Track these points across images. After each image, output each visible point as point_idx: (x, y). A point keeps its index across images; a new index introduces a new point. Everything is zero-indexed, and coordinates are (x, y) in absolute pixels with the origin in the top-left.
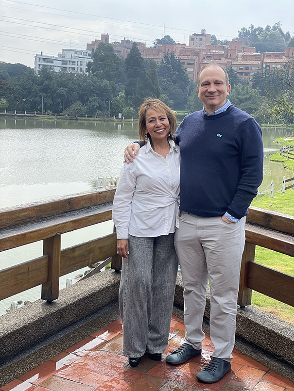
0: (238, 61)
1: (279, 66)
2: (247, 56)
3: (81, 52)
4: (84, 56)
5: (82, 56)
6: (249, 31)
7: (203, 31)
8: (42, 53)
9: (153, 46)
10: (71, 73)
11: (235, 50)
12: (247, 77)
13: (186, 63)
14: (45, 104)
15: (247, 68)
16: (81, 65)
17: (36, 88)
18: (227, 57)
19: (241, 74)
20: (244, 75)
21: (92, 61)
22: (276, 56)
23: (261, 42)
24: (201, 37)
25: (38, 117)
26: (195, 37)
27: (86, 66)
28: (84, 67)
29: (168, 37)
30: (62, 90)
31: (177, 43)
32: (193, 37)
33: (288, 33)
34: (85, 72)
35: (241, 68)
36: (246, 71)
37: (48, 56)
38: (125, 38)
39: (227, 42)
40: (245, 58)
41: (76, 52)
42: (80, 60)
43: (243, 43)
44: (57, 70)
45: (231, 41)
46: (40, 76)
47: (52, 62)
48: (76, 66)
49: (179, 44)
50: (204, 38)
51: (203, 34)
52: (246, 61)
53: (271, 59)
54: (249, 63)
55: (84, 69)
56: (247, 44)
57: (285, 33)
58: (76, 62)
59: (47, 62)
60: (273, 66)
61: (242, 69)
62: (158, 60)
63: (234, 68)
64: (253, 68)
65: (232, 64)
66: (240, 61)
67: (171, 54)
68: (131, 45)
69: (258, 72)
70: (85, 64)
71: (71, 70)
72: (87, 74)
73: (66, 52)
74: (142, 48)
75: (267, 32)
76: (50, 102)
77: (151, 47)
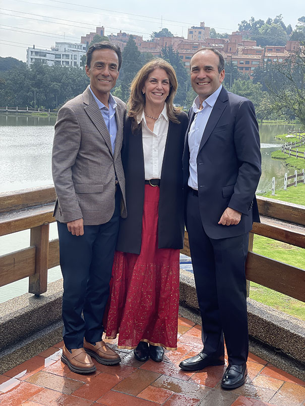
0: (239, 55)
1: (281, 60)
2: (247, 49)
3: (75, 45)
4: (78, 50)
5: (76, 50)
6: (249, 24)
7: (202, 23)
8: (34, 46)
9: (150, 39)
10: (65, 67)
12: (248, 72)
13: (184, 58)
14: (38, 100)
15: (247, 63)
16: (75, 59)
17: (28, 82)
18: (227, 51)
19: (242, 68)
20: (244, 69)
22: (278, 50)
23: (262, 36)
24: (200, 30)
25: (30, 113)
26: (194, 30)
27: (81, 59)
28: (79, 61)
29: (166, 30)
30: (56, 85)
31: (175, 36)
32: (191, 30)
33: (290, 26)
34: (79, 66)
35: (241, 62)
36: (247, 66)
37: (41, 50)
38: (121, 31)
39: (227, 36)
40: (245, 52)
41: (70, 45)
42: (74, 53)
43: (243, 36)
44: (50, 64)
45: (231, 34)
46: (33, 71)
47: (45, 56)
48: (70, 60)
49: (177, 37)
50: (202, 31)
51: (202, 27)
52: (246, 56)
53: (273, 53)
54: (250, 57)
55: (78, 63)
56: (247, 38)
57: (287, 27)
58: (70, 56)
59: (40, 56)
60: (275, 60)
61: (243, 63)
62: (155, 54)
63: (235, 63)
64: (254, 63)
65: (232, 58)
66: (240, 56)
67: (169, 47)
68: (127, 38)
69: (259, 67)
71: (64, 64)
72: (82, 68)
73: (59, 45)
74: (139, 42)
75: (269, 25)
76: (43, 97)
77: (148, 41)
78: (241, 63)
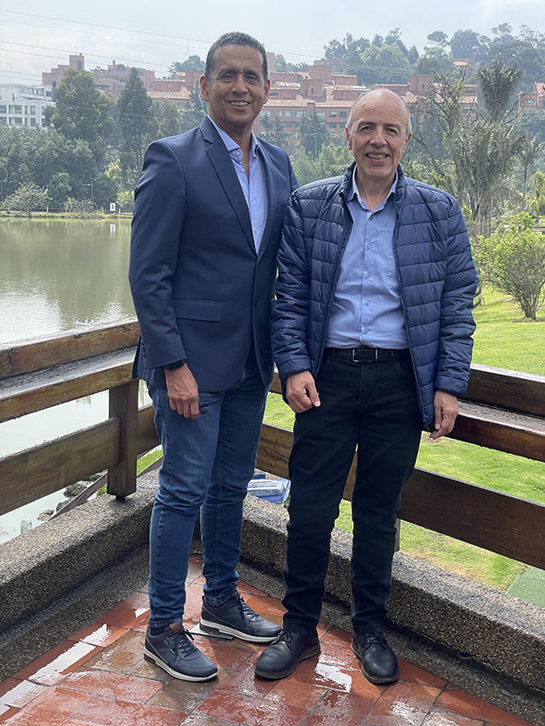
0: (328, 102)
2: (342, 91)
3: (32, 89)
4: (38, 97)
5: (34, 96)
6: (344, 46)
9: (168, 75)
11: (320, 81)
15: (343, 114)
16: (33, 113)
18: (307, 95)
19: (334, 125)
20: (338, 126)
21: (53, 104)
23: (366, 67)
27: (43, 114)
28: (40, 118)
29: (195, 58)
33: (414, 49)
34: (41, 126)
35: (332, 113)
36: (343, 120)
38: (114, 62)
39: (304, 68)
40: (339, 95)
41: (22, 88)
42: (30, 103)
43: (334, 68)
45: (312, 64)
48: (23, 116)
52: (341, 102)
54: (347, 104)
55: (39, 121)
56: (341, 71)
57: (409, 50)
58: (23, 108)
61: (335, 116)
62: (178, 102)
63: (321, 115)
65: (315, 107)
66: (330, 102)
68: (127, 75)
70: (41, 111)
71: (13, 122)
72: (46, 129)
73: (3, 89)
74: (148, 80)
75: (377, 48)
77: (165, 78)
78: (331, 116)
